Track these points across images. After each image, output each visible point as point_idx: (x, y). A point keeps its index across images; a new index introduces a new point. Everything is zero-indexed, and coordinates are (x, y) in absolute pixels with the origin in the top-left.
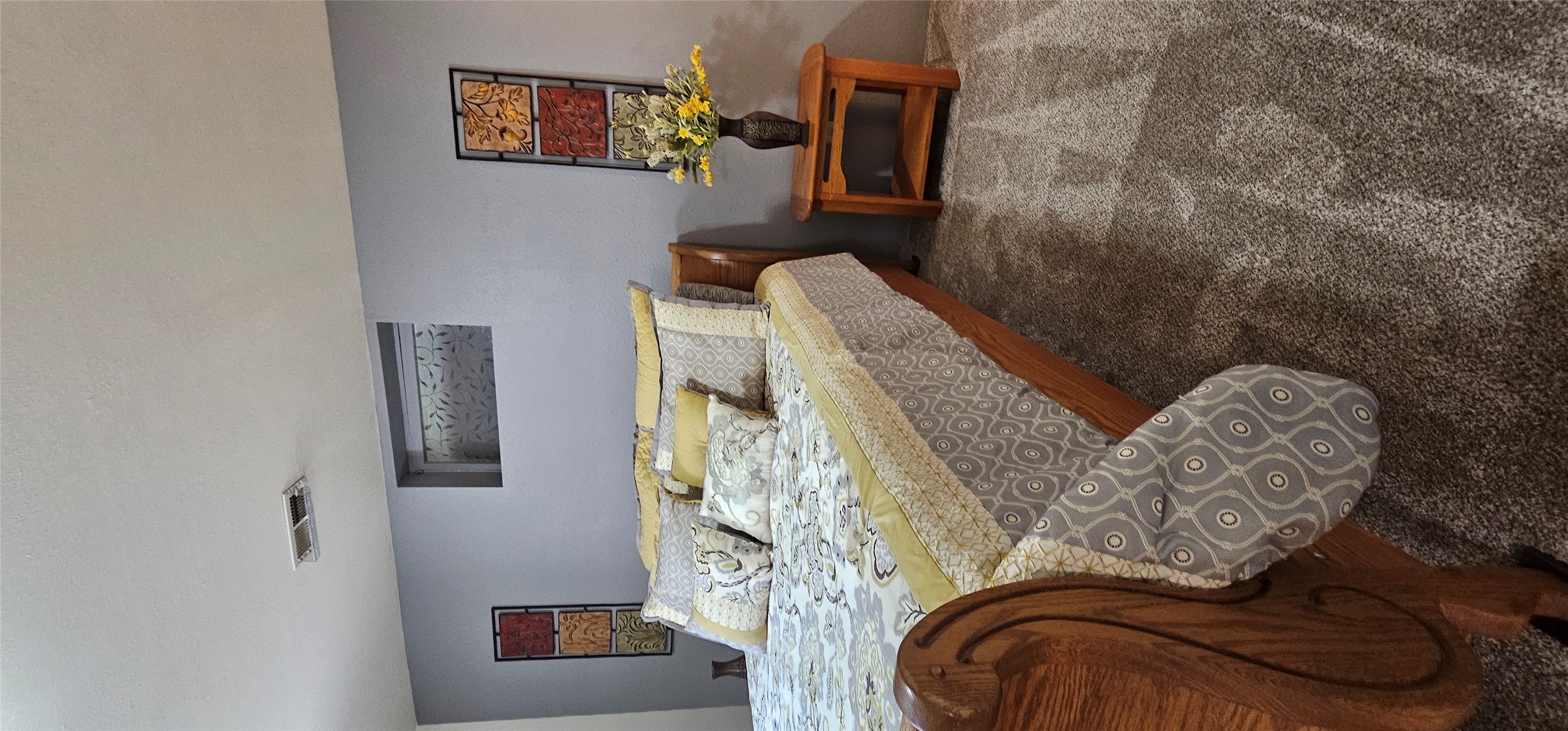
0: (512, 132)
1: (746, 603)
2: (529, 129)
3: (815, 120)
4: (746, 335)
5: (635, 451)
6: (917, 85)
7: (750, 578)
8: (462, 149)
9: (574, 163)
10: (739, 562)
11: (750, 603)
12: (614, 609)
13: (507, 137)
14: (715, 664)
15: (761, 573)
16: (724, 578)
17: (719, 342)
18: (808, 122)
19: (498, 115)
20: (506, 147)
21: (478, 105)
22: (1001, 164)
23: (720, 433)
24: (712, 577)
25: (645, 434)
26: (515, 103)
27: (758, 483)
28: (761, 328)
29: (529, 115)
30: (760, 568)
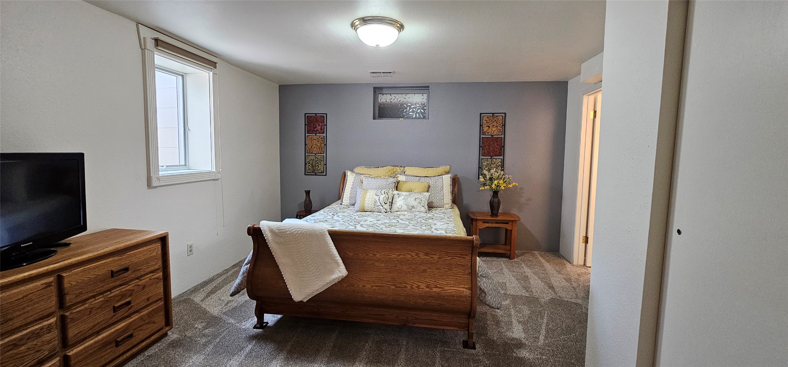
0: (488, 129)
2: (490, 134)
3: (499, 218)
4: (445, 202)
5: (396, 166)
6: (510, 248)
8: (483, 115)
9: (480, 146)
10: (387, 203)
12: (325, 155)
13: (487, 128)
14: (309, 191)
15: (384, 210)
16: (381, 199)
17: (442, 194)
18: (498, 216)
19: (493, 125)
20: (484, 127)
21: (496, 120)
22: (495, 271)
23: (422, 197)
24: (381, 196)
25: (402, 170)
26: (497, 131)
27: (411, 208)
28: (447, 206)
29: (494, 134)
30: (386, 209)
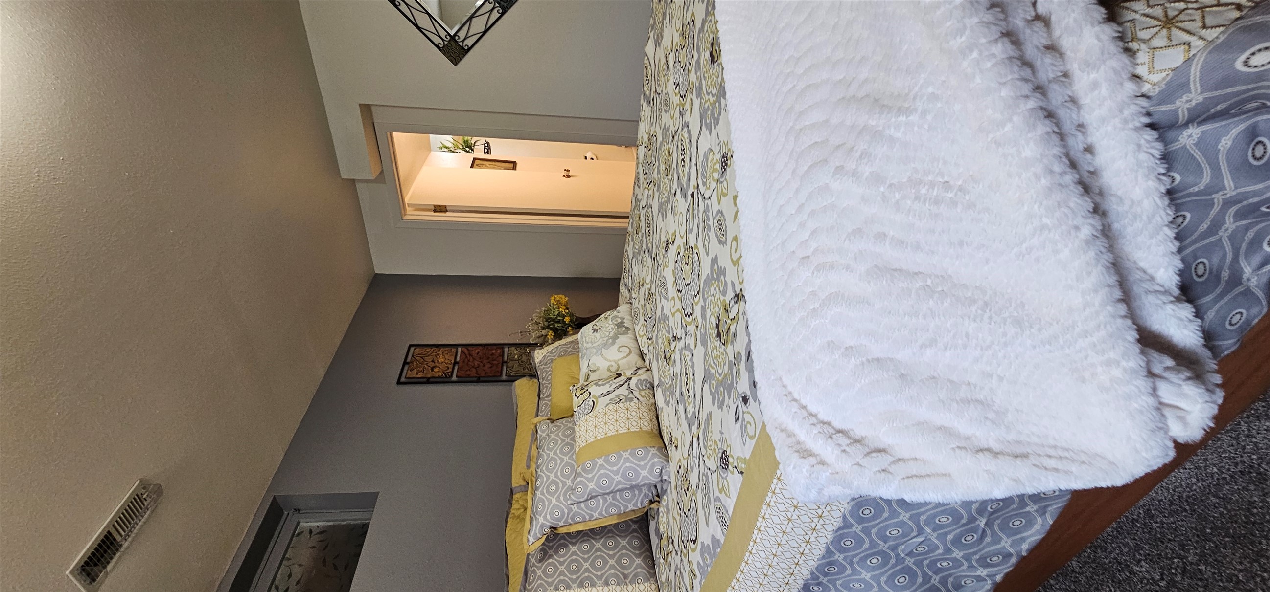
0: (439, 368)
1: (631, 400)
2: (451, 366)
7: (630, 379)
8: (402, 380)
9: (478, 382)
11: (635, 400)
13: (435, 371)
19: (432, 361)
20: (432, 376)
21: (422, 357)
24: (594, 396)
26: (445, 356)
27: (624, 329)
29: (453, 360)
30: (639, 368)
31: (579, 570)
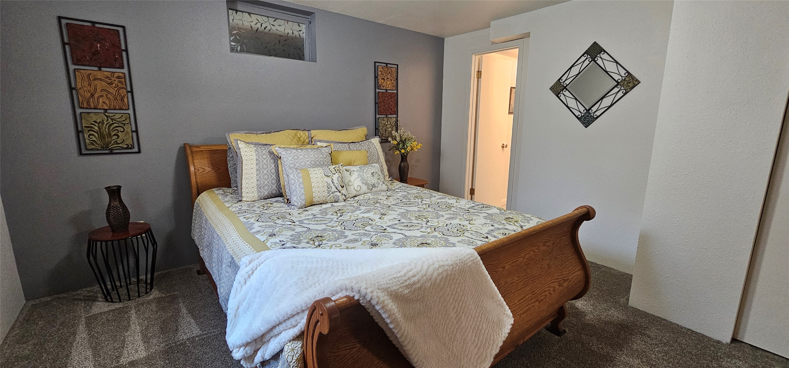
0: (383, 83)
1: (329, 192)
2: (385, 88)
7: (340, 192)
8: (377, 64)
9: (375, 103)
10: (344, 186)
11: (328, 195)
12: (131, 112)
13: (382, 80)
15: (343, 197)
16: (335, 181)
19: (388, 78)
20: (379, 80)
21: (389, 72)
24: (333, 176)
25: (307, 134)
26: (391, 85)
29: (388, 89)
30: (345, 196)
31: (263, 168)
